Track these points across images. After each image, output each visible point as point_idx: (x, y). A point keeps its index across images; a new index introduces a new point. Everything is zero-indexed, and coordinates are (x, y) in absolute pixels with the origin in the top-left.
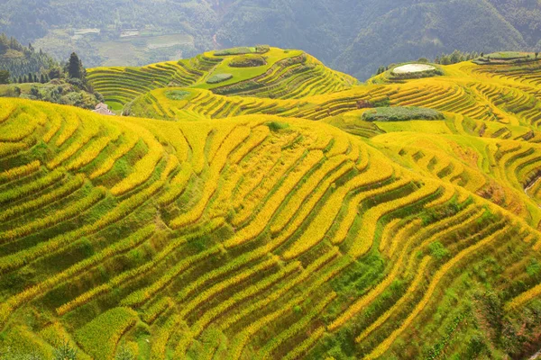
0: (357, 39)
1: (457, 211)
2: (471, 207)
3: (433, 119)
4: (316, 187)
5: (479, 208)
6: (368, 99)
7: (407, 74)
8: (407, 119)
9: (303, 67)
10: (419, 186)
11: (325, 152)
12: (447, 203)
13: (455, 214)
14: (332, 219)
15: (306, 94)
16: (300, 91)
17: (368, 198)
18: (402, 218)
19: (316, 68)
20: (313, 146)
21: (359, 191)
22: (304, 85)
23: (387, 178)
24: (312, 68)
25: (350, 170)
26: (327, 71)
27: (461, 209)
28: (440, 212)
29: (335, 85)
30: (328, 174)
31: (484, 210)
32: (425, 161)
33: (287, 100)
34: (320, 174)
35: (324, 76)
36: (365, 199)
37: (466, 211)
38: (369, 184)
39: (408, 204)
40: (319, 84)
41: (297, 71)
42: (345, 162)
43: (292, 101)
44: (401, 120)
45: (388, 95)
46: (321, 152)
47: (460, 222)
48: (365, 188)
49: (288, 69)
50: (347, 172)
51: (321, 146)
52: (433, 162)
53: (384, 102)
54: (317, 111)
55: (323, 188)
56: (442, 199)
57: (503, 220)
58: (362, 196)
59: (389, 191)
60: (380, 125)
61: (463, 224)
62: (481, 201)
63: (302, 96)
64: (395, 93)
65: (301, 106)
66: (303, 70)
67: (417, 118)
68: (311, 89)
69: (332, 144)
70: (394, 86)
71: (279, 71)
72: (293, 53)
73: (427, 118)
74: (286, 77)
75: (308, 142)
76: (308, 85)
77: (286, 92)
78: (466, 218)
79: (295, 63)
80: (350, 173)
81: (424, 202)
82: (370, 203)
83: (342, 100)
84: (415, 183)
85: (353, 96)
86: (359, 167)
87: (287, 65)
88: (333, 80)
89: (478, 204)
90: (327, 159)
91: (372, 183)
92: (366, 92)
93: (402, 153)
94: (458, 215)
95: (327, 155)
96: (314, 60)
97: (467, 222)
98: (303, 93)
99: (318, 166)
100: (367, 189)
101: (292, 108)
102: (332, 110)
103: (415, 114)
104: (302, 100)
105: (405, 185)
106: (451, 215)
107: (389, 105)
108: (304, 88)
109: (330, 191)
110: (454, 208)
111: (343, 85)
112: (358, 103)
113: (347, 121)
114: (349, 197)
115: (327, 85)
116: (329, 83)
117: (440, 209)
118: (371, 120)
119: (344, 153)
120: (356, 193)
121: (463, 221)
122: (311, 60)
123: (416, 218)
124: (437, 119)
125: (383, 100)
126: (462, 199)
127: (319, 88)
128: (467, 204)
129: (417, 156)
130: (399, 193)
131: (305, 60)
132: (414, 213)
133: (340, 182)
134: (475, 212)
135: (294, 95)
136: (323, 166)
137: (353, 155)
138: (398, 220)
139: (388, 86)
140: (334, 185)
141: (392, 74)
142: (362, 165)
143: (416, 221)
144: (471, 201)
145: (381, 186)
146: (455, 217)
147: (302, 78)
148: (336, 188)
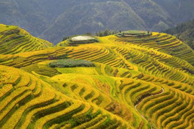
0: (56, 21)
1: (91, 119)
2: (99, 116)
3: (89, 67)
4: (5, 107)
5: (104, 117)
6: (55, 55)
7: (79, 41)
8: (75, 66)
9: (18, 36)
10: (70, 105)
11: (14, 85)
12: (85, 114)
13: (90, 120)
14: (14, 126)
15: (19, 52)
16: (16, 50)
17: (39, 112)
18: (59, 123)
19: (26, 37)
20: (6, 81)
21: (34, 108)
22: (18, 46)
23: (51, 100)
24: (23, 37)
25: (29, 96)
26: (33, 38)
27: (94, 117)
28: (81, 120)
29: (37, 46)
30: (15, 99)
31: (106, 118)
32: (78, 90)
33: (7, 55)
34: (9, 98)
35: (31, 42)
36: (37, 113)
37: (96, 118)
38: (40, 104)
39: (62, 115)
40: (27, 46)
41: (14, 38)
42: (26, 91)
43: (10, 56)
44: (71, 67)
45: (66, 53)
46: (11, 85)
47: (93, 125)
48: (37, 106)
49: (8, 36)
50: (27, 97)
51: (11, 81)
52: (83, 90)
53: (64, 57)
54: (24, 61)
55: (11, 107)
56: (83, 112)
57: (117, 123)
58: (35, 111)
59: (52, 108)
60: (59, 70)
61: (95, 126)
62: (105, 112)
63: (17, 53)
64: (71, 51)
65: (14, 58)
66: (17, 38)
67: (80, 66)
68: (23, 48)
69: (19, 80)
70: (71, 48)
71: (3, 37)
72: (11, 27)
73: (85, 66)
74: (7, 41)
75: (4, 79)
76: (20, 46)
77: (6, 50)
78: (96, 122)
79: (12, 33)
80: (29, 98)
81: (72, 114)
82: (40, 115)
83: (40, 55)
84: (68, 102)
85: (46, 53)
86: (35, 94)
87: (7, 34)
88: (36, 44)
89: (103, 114)
90: (15, 89)
91: (42, 103)
92: (54, 51)
93: (65, 85)
94: (91, 121)
95: (15, 87)
96: (25, 32)
97: (97, 125)
98: (17, 51)
99: (9, 94)
100: (38, 107)
101: (9, 60)
102: (34, 61)
103: (79, 63)
104: (16, 55)
105: (62, 104)
106: (88, 121)
107: (67, 58)
108: (18, 48)
109: (15, 109)
110: (89, 117)
111: (42, 47)
112: (49, 57)
113: (39, 67)
114: (26, 112)
115: (32, 46)
116: (34, 45)
117: (82, 118)
118: (53, 66)
119: (27, 86)
120: (31, 110)
121: (94, 124)
122: (23, 32)
123: (67, 124)
124: (91, 66)
125: (64, 55)
126: (94, 111)
127: (28, 48)
128: (97, 115)
129: (74, 87)
130: (58, 109)
131: (19, 31)
132: (66, 120)
133: (22, 103)
134: (101, 119)
135: (12, 52)
136: (12, 94)
137: (32, 87)
138: (56, 125)
139: (67, 48)
140: (17, 105)
141: (71, 41)
142: (37, 93)
143: (67, 125)
144: (99, 113)
145: (47, 105)
146: (90, 122)
147: (16, 42)
148: (19, 107)
